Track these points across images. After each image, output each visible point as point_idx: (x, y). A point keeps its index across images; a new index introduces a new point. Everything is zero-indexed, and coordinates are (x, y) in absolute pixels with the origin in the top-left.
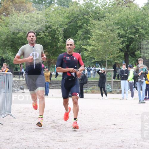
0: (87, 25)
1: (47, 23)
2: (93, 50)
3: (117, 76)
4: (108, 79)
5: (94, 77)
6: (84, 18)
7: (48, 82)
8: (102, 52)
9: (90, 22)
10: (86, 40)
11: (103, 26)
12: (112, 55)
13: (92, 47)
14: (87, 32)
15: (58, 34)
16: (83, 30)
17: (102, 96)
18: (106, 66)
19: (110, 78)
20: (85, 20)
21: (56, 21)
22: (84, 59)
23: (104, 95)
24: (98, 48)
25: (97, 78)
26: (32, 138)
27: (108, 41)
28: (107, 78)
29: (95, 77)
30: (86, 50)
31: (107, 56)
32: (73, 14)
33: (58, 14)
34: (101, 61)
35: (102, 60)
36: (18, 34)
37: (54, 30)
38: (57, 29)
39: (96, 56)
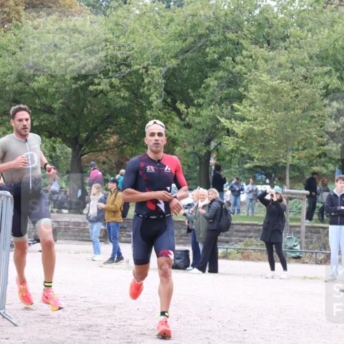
0: (233, 60)
1: (120, 50)
2: (250, 134)
3: (317, 211)
4: (292, 220)
5: (250, 211)
6: (226, 39)
7: (117, 223)
8: (276, 139)
9: (244, 52)
10: (231, 102)
11: (280, 65)
12: (304, 148)
13: (246, 125)
14: (234, 81)
15: (149, 83)
16: (221, 73)
17: (273, 268)
18: (288, 180)
19: (298, 216)
20: (229, 45)
21: (146, 45)
22: (224, 160)
23: (278, 265)
24: (265, 127)
25: (258, 215)
27: (294, 109)
28: (289, 215)
29: (253, 212)
30: (229, 132)
31: (290, 153)
32: (194, 26)
33: (151, 27)
34: (271, 167)
35: (276, 165)
37: (136, 72)
38: (146, 69)
39: (257, 151)
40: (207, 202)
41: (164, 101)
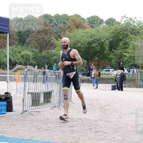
0: (126, 38)
1: (98, 37)
2: (131, 57)
6: (124, 33)
9: (129, 36)
10: (126, 49)
13: (130, 54)
14: (126, 43)
15: (105, 44)
16: (123, 42)
20: (125, 35)
21: (104, 35)
22: (124, 63)
24: (134, 55)
26: (85, 118)
30: (125, 56)
32: (116, 30)
33: (106, 31)
34: (136, 65)
36: (77, 45)
37: (102, 42)
38: (105, 41)
39: (132, 61)
40: (120, 73)
41: (109, 49)
